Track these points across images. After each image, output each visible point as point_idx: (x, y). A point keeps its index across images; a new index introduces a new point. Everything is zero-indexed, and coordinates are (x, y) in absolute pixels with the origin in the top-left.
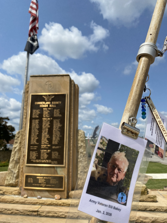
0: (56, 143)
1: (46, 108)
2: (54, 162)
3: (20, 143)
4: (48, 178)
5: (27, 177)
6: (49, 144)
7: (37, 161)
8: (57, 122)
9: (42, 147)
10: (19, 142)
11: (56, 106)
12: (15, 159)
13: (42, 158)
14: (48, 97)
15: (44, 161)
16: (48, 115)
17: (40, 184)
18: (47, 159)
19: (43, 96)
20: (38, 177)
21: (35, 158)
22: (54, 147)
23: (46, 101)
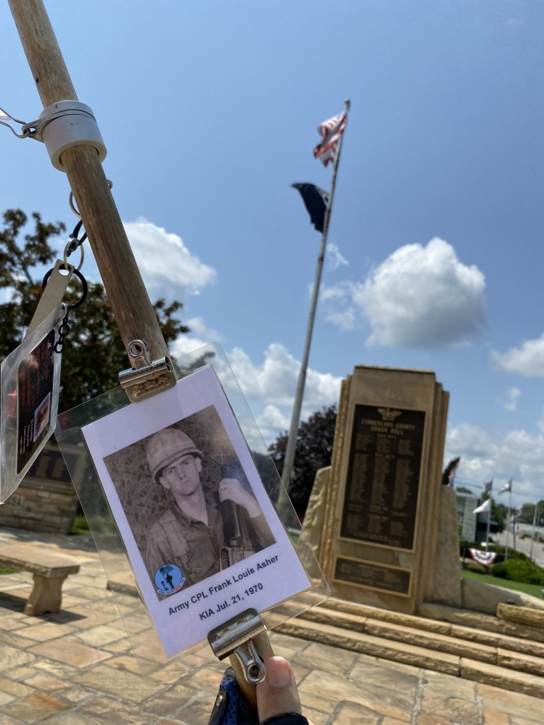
0: (401, 507)
1: (384, 433)
2: (394, 541)
4: (382, 570)
5: (340, 562)
6: (385, 506)
7: (361, 535)
8: (404, 465)
9: (371, 510)
11: (403, 432)
12: (313, 524)
13: (370, 530)
14: (389, 413)
15: (373, 537)
16: (387, 449)
17: (364, 578)
18: (380, 534)
19: (380, 410)
20: (360, 566)
21: (357, 528)
22: (395, 514)
23: (384, 421)
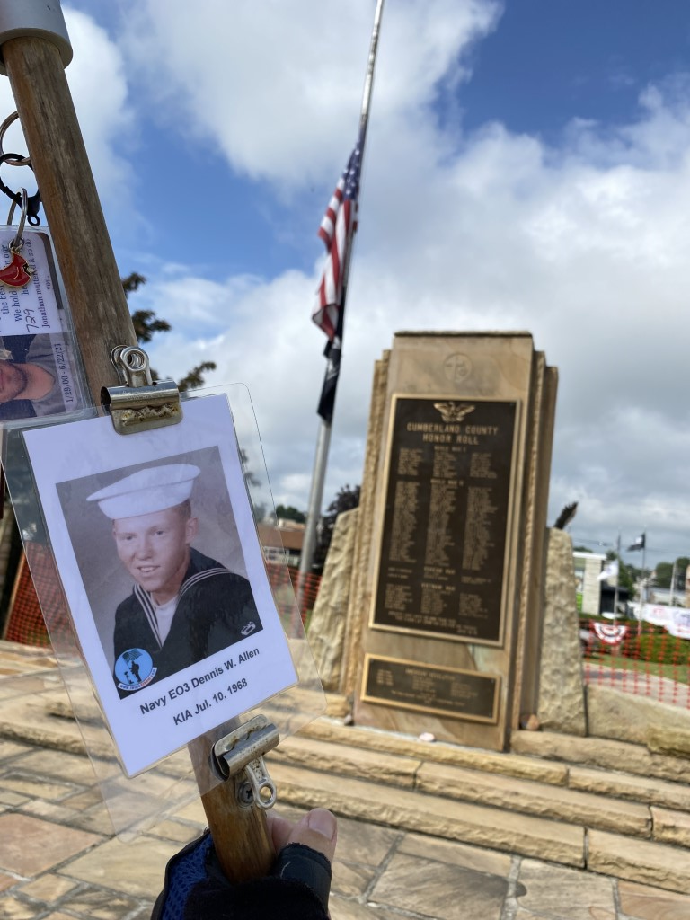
0: (476, 567)
1: (445, 444)
2: (467, 627)
3: (351, 551)
4: (445, 677)
5: (374, 665)
6: (450, 568)
7: (410, 617)
8: (480, 496)
9: (426, 576)
10: (346, 548)
11: (478, 440)
12: (332, 603)
13: (424, 609)
14: (453, 408)
15: (429, 621)
16: (451, 470)
17: (418, 692)
18: (443, 615)
19: (437, 406)
20: (409, 671)
21: (403, 608)
22: (466, 579)
23: (444, 424)
